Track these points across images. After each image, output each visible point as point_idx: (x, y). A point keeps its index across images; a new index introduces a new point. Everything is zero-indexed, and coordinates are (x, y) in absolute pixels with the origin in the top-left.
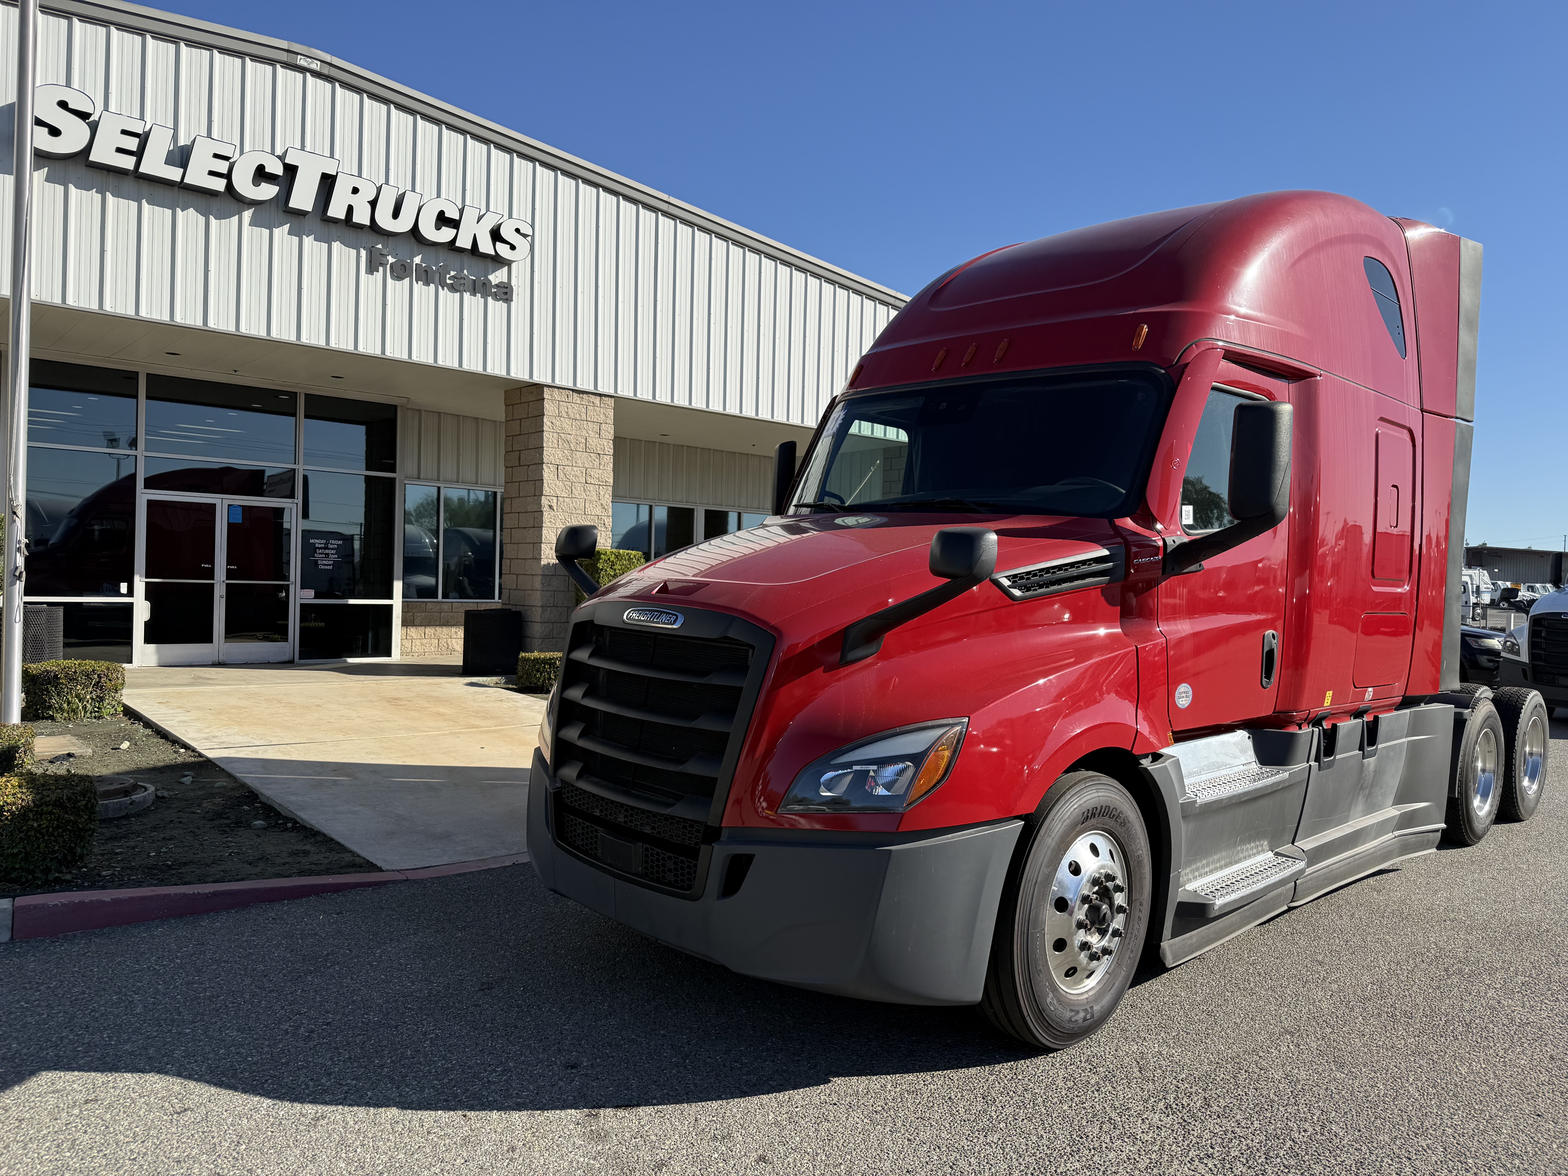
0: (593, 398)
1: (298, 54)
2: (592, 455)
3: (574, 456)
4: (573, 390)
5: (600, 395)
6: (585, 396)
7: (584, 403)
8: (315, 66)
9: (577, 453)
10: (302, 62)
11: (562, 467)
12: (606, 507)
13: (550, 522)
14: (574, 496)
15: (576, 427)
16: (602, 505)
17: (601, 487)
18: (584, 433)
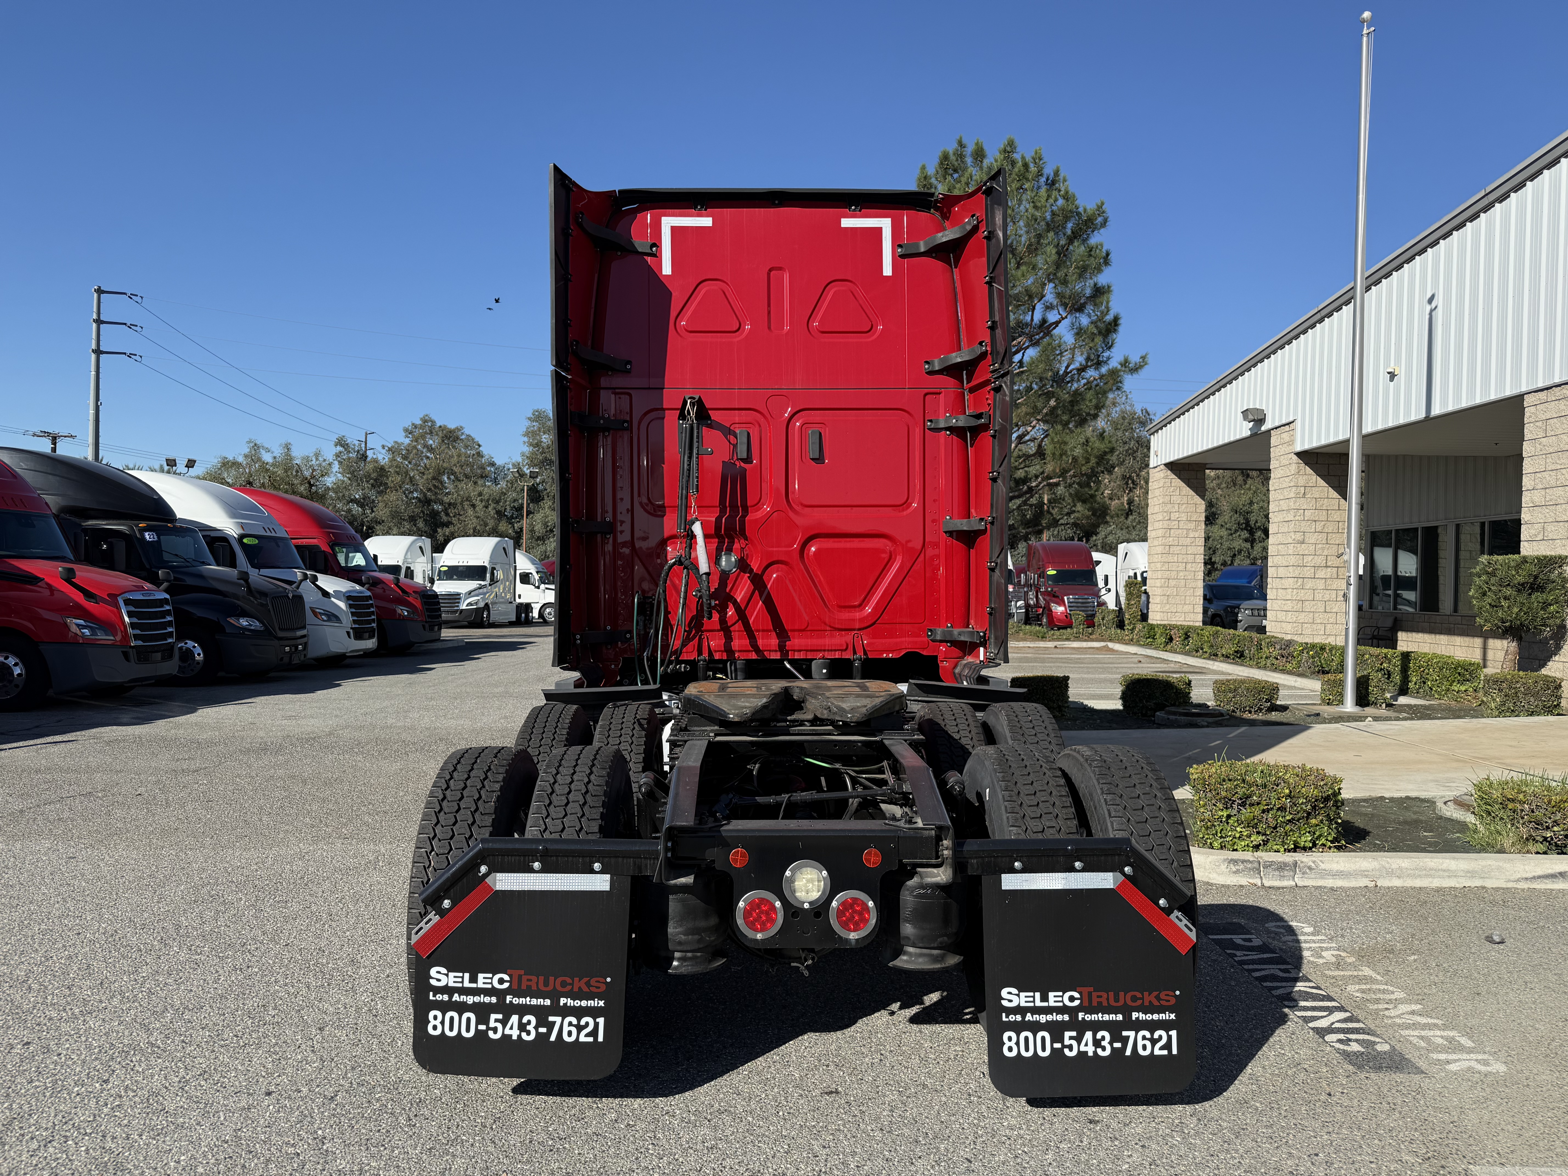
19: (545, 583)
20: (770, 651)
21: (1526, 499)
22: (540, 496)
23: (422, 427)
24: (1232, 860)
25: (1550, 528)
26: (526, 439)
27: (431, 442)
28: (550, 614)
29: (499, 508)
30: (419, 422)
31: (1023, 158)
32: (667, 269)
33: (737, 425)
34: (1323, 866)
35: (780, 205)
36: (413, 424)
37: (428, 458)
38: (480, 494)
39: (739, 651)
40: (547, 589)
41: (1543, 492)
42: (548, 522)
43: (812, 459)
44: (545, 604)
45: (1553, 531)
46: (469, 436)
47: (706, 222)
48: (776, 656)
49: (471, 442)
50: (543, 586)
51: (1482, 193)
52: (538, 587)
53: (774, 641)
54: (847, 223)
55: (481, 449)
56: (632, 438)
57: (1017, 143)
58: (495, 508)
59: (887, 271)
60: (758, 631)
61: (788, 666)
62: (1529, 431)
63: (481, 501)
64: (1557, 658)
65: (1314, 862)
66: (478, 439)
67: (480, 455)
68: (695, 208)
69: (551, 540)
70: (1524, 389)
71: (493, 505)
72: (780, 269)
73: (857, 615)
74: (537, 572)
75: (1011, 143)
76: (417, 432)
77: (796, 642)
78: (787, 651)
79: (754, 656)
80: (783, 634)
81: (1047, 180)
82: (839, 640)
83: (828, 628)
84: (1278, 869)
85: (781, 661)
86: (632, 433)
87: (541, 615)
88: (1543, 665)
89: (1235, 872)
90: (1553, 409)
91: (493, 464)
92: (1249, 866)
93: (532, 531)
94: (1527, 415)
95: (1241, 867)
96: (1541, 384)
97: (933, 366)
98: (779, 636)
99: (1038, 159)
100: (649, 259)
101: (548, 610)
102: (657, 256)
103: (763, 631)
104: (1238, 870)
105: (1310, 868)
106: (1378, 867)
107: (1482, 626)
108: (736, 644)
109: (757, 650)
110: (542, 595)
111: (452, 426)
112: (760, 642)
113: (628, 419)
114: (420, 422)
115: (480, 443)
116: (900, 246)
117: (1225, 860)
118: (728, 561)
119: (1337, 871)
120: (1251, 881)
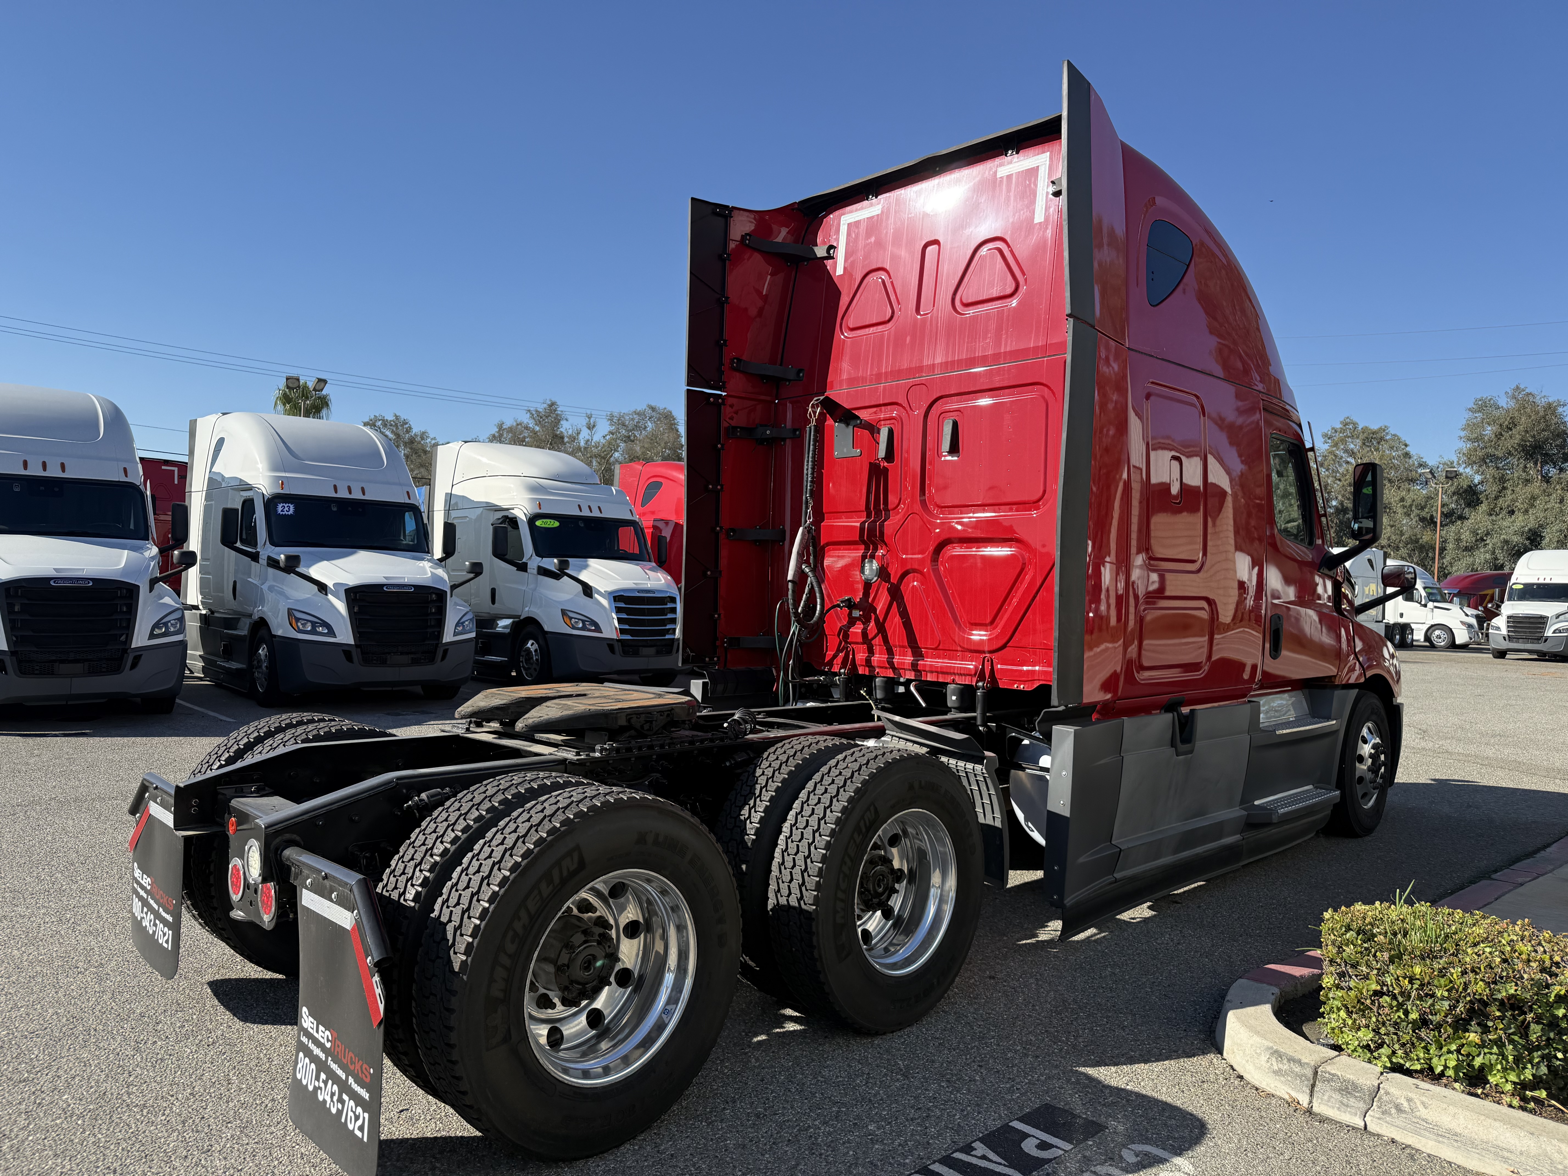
19: (1434, 601)
22: (1478, 499)
23: (1342, 431)
24: (1276, 1051)
26: (1463, 434)
27: (1352, 446)
28: (1439, 637)
29: (1423, 514)
30: (1339, 426)
33: (881, 422)
34: (1423, 1112)
36: (1333, 428)
37: (1348, 463)
38: (1402, 500)
39: (879, 667)
40: (1436, 607)
42: (1479, 529)
44: (1432, 626)
46: (1395, 435)
48: (910, 675)
49: (1398, 443)
50: (1430, 605)
52: (1425, 606)
53: (909, 659)
55: (1408, 449)
58: (1419, 515)
60: (895, 646)
63: (1404, 507)
65: (1409, 1100)
66: (1404, 438)
67: (1407, 455)
69: (1482, 550)
71: (1416, 511)
74: (1425, 588)
76: (1337, 437)
77: (930, 661)
78: (920, 672)
79: (891, 674)
80: (916, 651)
82: (969, 663)
83: (959, 649)
84: (1340, 1090)
87: (1427, 638)
89: (1276, 1073)
91: (1422, 465)
92: (1297, 1069)
93: (1458, 540)
95: (1285, 1067)
98: (913, 653)
101: (1437, 632)
103: (900, 646)
104: (1280, 1070)
105: (1399, 1109)
106: (1534, 1151)
108: (876, 659)
109: (894, 667)
110: (1430, 615)
111: (1374, 427)
112: (897, 660)
114: (1341, 426)
115: (1408, 443)
117: (1268, 1048)
118: (871, 569)
119: (1449, 1131)
120: (1294, 1094)
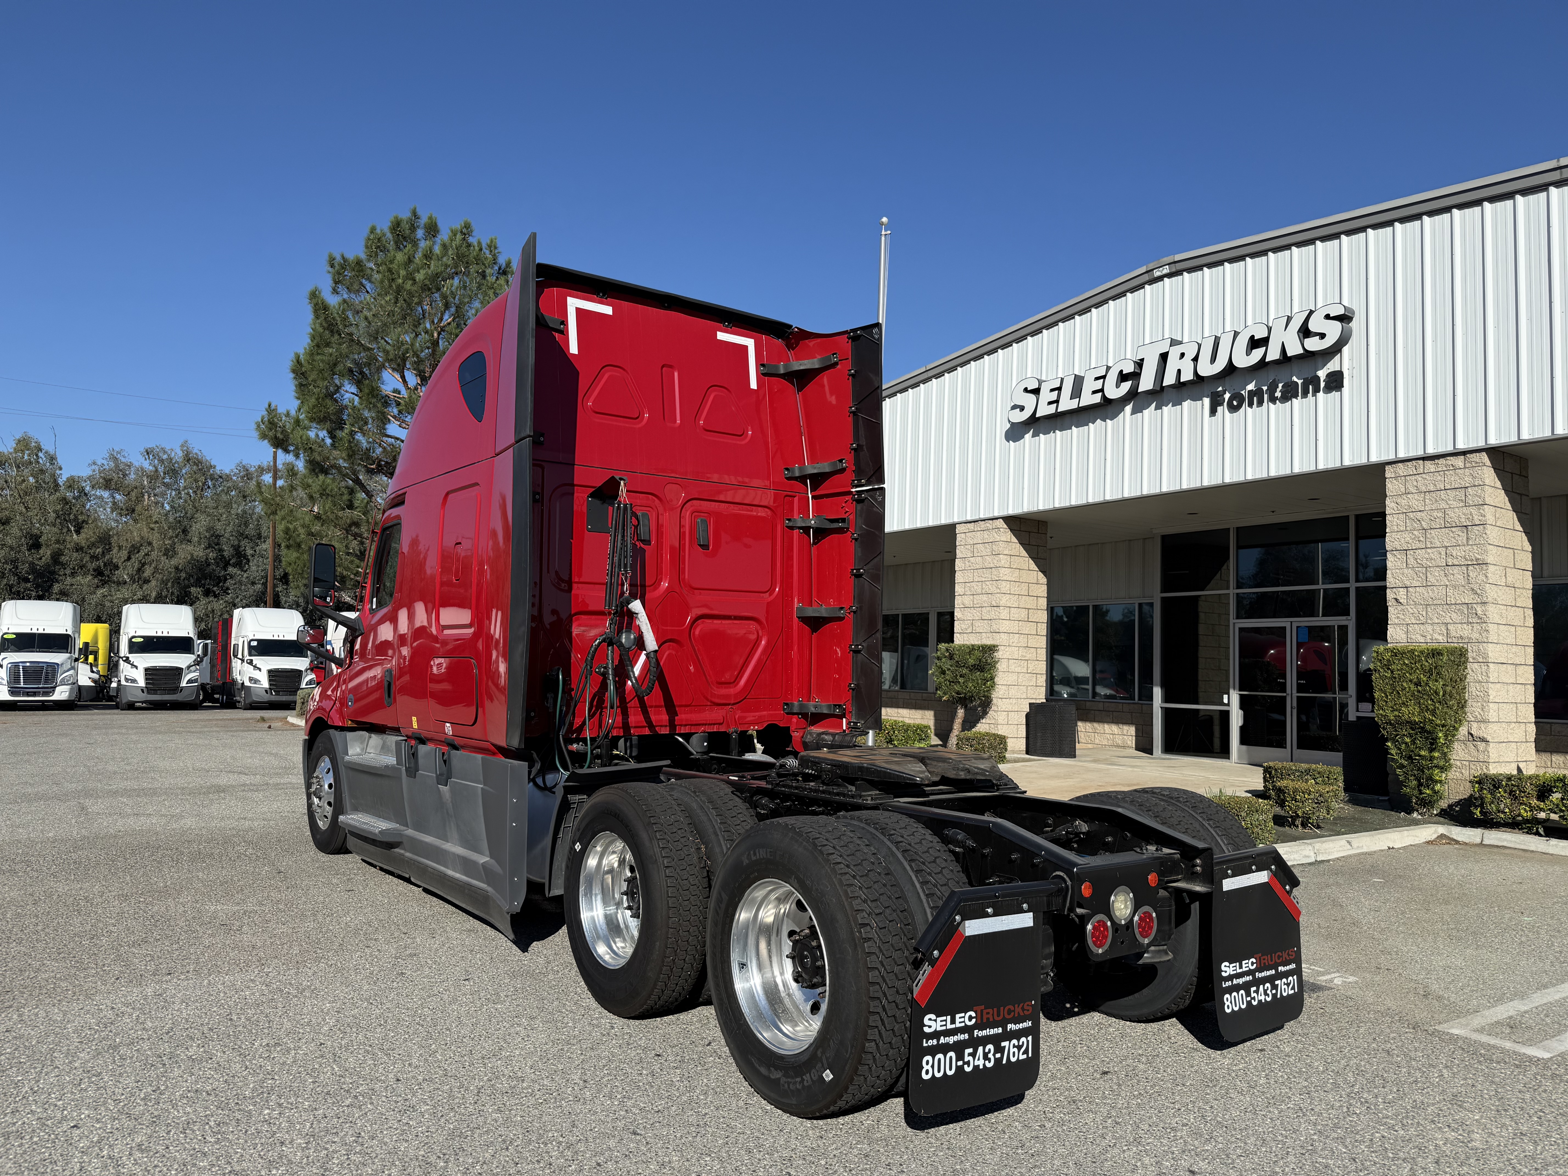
0: (1452, 460)
1: (1153, 270)
2: (1453, 529)
3: (1428, 536)
4: (1423, 459)
5: (1464, 453)
6: (1442, 461)
7: (1440, 469)
8: (1166, 270)
9: (1432, 532)
10: (1157, 273)
11: (1411, 552)
12: (1479, 591)
13: (1398, 618)
14: (1429, 584)
15: (1430, 500)
16: (1473, 590)
17: (1470, 568)
18: (1443, 505)
20: (661, 726)
21: (958, 601)
25: (977, 624)
31: (479, 243)
32: (574, 349)
33: (639, 508)
35: (668, 308)
39: (635, 727)
41: (971, 597)
43: (700, 545)
45: (980, 626)
47: (607, 310)
48: (665, 731)
51: (923, 369)
53: (665, 717)
54: (722, 336)
56: (542, 510)
57: (474, 226)
59: (754, 385)
60: (651, 707)
61: (680, 739)
62: (960, 552)
64: (984, 721)
68: (598, 295)
70: (956, 520)
72: (670, 366)
73: (732, 691)
75: (467, 226)
77: (681, 717)
78: (676, 726)
79: (647, 732)
80: (671, 708)
81: (500, 269)
82: (717, 714)
83: (709, 703)
85: (671, 736)
86: (542, 505)
88: (974, 726)
90: (979, 537)
94: (958, 539)
96: (969, 518)
97: (793, 472)
98: (668, 713)
99: (492, 246)
100: (557, 335)
102: (564, 333)
103: (656, 707)
107: (941, 697)
108: (632, 720)
109: (651, 725)
112: (653, 718)
113: (540, 491)
116: (763, 365)
118: (627, 638)
